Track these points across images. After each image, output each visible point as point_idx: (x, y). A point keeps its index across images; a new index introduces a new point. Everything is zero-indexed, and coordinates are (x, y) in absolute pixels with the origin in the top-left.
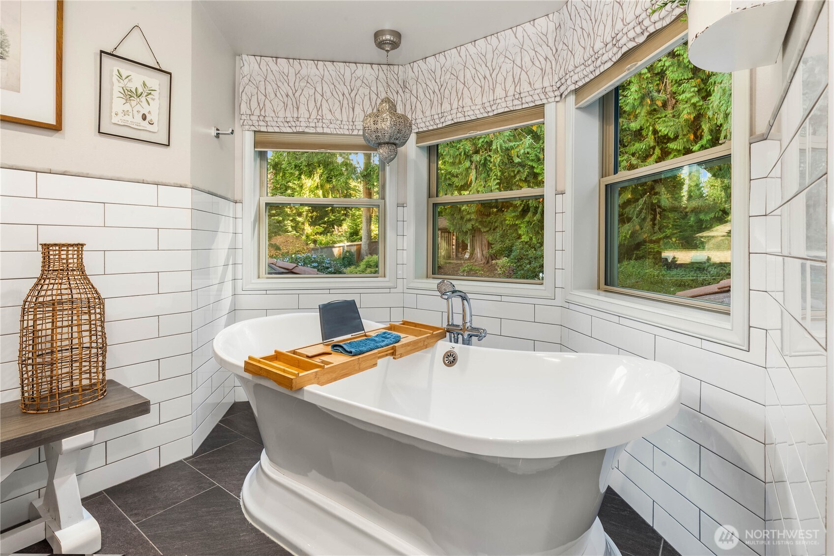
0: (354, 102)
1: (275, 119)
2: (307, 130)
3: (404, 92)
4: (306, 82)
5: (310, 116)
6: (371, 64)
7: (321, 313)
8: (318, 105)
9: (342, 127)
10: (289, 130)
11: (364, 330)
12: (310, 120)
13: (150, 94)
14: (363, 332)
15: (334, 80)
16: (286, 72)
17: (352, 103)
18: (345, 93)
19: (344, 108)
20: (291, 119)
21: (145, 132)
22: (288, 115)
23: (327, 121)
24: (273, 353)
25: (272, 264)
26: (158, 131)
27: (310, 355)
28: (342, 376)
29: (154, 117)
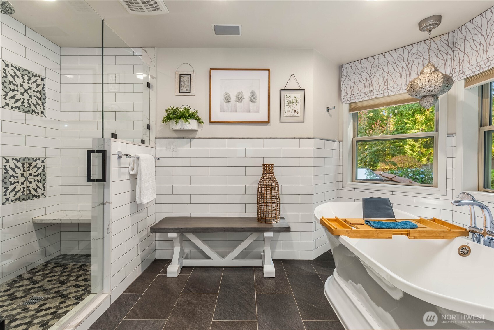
0: (410, 71)
1: (359, 94)
2: (378, 96)
3: (453, 51)
4: (377, 68)
5: (380, 87)
6: (424, 41)
7: (364, 202)
8: (385, 80)
9: (401, 89)
10: (368, 99)
11: (394, 217)
12: (379, 90)
13: (297, 101)
14: (394, 218)
15: (396, 61)
16: (366, 66)
17: (409, 72)
18: (404, 67)
19: (403, 77)
20: (368, 92)
21: (295, 117)
22: (367, 90)
23: (391, 88)
24: (335, 218)
25: (379, 174)
26: (300, 116)
27: (351, 223)
28: (365, 237)
29: (298, 110)
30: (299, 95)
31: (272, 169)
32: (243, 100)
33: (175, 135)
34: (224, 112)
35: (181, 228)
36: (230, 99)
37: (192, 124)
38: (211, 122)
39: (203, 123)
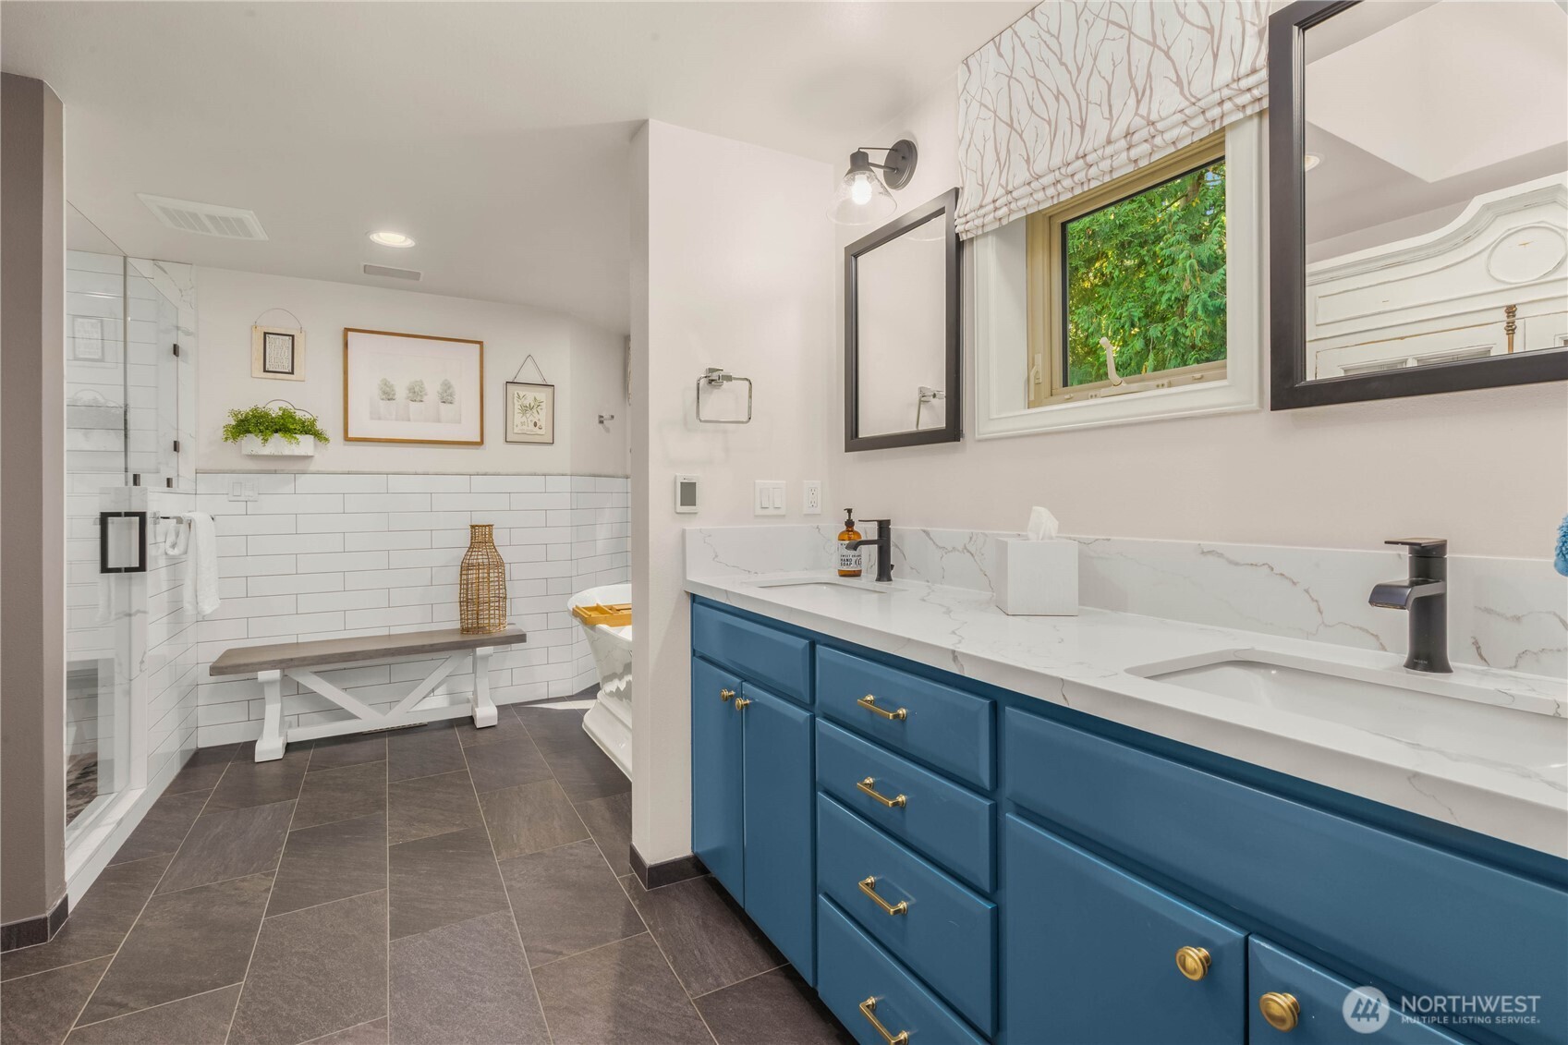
13: (539, 405)
21: (535, 436)
26: (546, 433)
29: (542, 423)
30: (542, 395)
31: (491, 535)
32: (425, 398)
33: (252, 465)
34: (380, 419)
35: (292, 659)
36: (394, 394)
37: (305, 444)
38: (347, 439)
39: (326, 440)
